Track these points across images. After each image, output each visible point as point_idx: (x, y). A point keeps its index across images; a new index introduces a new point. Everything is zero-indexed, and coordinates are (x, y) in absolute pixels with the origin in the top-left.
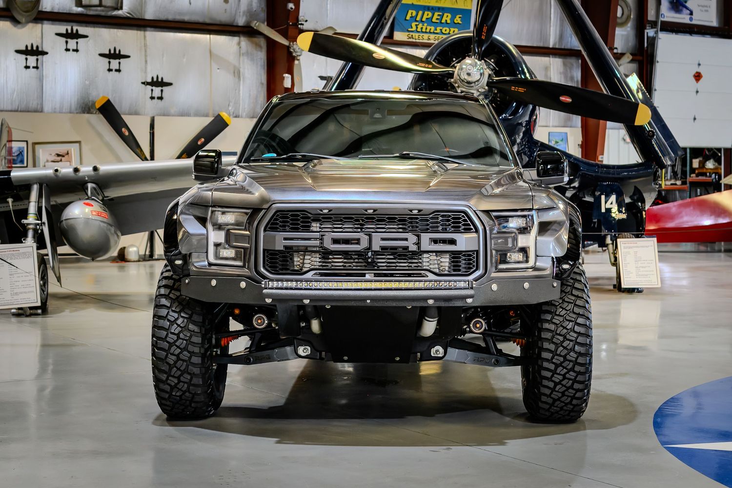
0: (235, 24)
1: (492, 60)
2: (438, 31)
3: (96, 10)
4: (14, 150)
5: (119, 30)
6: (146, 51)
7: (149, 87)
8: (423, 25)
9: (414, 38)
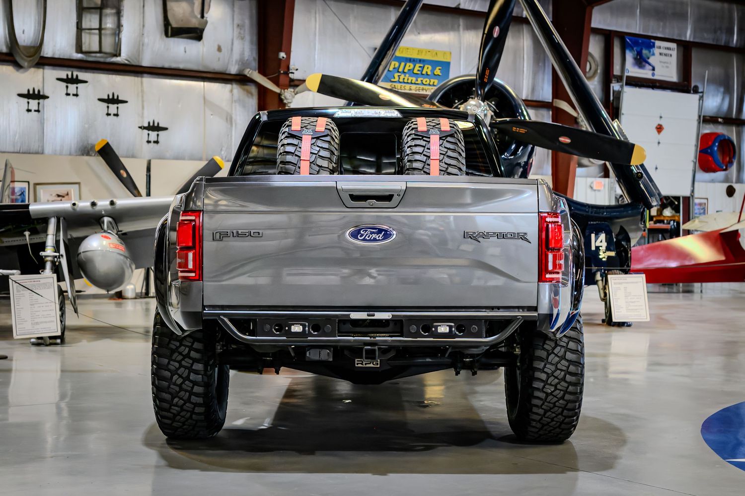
0: (227, 72)
1: (493, 103)
2: (419, 82)
3: (96, 57)
4: (16, 190)
5: (118, 76)
6: (142, 97)
7: (146, 132)
8: (405, 76)
9: (396, 87)
